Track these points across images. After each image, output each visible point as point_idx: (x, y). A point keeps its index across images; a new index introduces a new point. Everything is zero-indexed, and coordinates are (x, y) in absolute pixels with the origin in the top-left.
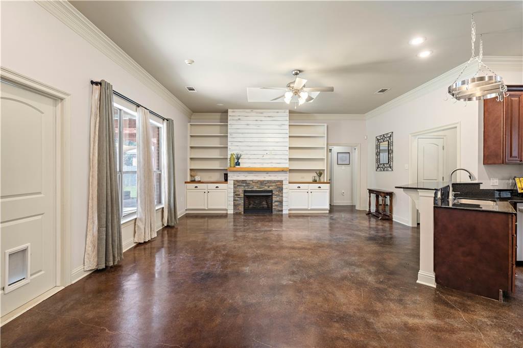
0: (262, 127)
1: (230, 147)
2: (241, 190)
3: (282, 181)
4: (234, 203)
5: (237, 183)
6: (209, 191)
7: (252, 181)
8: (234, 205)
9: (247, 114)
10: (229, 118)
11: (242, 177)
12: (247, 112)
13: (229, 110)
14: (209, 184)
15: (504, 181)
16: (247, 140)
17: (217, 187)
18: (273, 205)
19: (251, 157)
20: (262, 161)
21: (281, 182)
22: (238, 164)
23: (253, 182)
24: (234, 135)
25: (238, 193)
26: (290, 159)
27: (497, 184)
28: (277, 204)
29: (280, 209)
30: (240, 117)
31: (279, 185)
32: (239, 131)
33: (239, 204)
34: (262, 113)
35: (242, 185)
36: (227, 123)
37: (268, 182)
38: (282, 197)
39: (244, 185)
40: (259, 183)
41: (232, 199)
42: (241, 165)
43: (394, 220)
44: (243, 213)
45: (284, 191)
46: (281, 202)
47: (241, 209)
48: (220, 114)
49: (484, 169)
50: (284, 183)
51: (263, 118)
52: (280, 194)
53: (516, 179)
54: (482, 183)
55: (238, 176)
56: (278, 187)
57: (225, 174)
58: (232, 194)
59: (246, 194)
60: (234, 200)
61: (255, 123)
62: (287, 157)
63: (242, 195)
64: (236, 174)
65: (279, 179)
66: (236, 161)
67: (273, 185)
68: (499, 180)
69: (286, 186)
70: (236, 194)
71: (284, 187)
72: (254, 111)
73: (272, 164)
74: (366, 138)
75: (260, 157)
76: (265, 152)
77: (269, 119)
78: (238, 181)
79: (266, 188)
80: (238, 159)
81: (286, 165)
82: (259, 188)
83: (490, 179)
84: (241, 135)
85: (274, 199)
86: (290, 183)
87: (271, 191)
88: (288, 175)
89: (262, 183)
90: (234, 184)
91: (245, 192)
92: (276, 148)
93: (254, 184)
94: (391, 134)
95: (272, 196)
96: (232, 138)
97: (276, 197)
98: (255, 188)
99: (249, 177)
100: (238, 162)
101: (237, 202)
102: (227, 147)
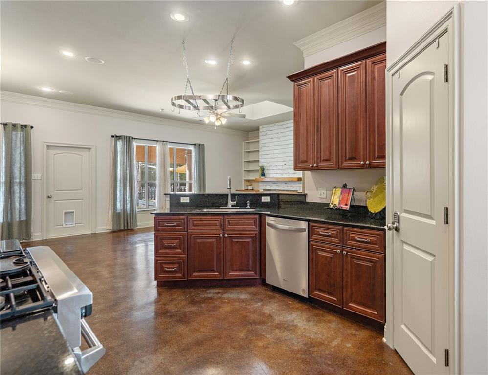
0: (282, 139)
1: (261, 160)
9: (272, 129)
10: (260, 134)
12: (271, 127)
13: (260, 127)
16: (271, 152)
19: (274, 168)
20: (282, 172)
22: (263, 175)
24: (263, 149)
27: (325, 197)
30: (266, 132)
32: (266, 145)
34: (281, 125)
36: (259, 139)
49: (312, 177)
51: (282, 131)
53: (334, 190)
54: (306, 194)
55: (266, 186)
61: (277, 135)
68: (326, 191)
73: (289, 174)
75: (280, 168)
76: (284, 163)
80: (263, 170)
83: (317, 190)
84: (268, 149)
96: (262, 151)
99: (273, 187)
100: (263, 173)
102: (258, 161)
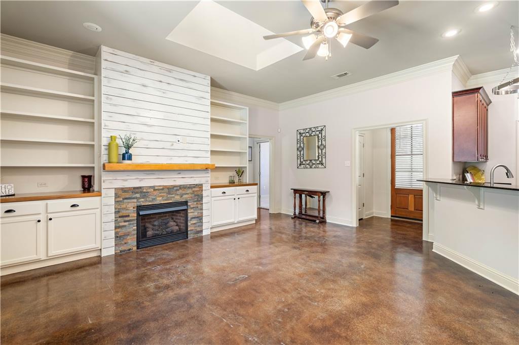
0: (171, 95)
1: (107, 123)
2: (130, 207)
3: (202, 185)
4: (116, 233)
5: (122, 194)
6: (50, 216)
7: (153, 187)
8: (116, 237)
9: (142, 66)
10: (104, 64)
11: (132, 182)
13: (103, 48)
14: (49, 202)
16: (142, 113)
17: (73, 206)
18: (189, 224)
19: (152, 145)
20: (171, 153)
21: (200, 186)
22: (127, 156)
23: (154, 190)
24: (116, 101)
25: (124, 213)
26: (213, 152)
28: (194, 221)
29: (199, 229)
30: (127, 68)
31: (197, 192)
33: (128, 234)
35: (134, 196)
37: (180, 188)
38: (202, 209)
39: (138, 195)
40: (166, 190)
41: (113, 225)
42: (136, 160)
43: (327, 221)
44: (135, 248)
45: (205, 200)
46: (200, 218)
47: (132, 242)
48: (71, 53)
50: (204, 188)
51: (172, 81)
52: (199, 206)
55: (126, 180)
56: (195, 195)
57: (83, 177)
58: (113, 217)
59: (141, 213)
60: (116, 228)
61: (159, 85)
62: (209, 148)
63: (134, 215)
64: (120, 176)
65: (197, 182)
66: (123, 151)
67: (188, 192)
69: (207, 192)
70: (120, 215)
71: (205, 194)
72: (157, 63)
73: (186, 159)
74: (279, 131)
75: (168, 145)
76: (175, 139)
77: (181, 83)
78: (124, 190)
79: (177, 198)
80: (128, 147)
81: (207, 160)
82: (166, 200)
85: (190, 215)
86: (212, 187)
87: (186, 203)
88: (209, 175)
89: (170, 189)
90: (117, 196)
91: (139, 208)
92: (192, 133)
93: (156, 193)
94: (322, 127)
95: (186, 210)
96: (111, 104)
97: (192, 211)
98: (159, 200)
99: (147, 182)
100: (127, 153)
101: (122, 232)
102: (100, 123)
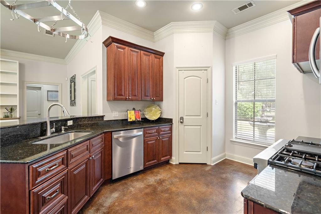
15: (122, 113)
27: (118, 116)
49: (108, 104)
53: (128, 111)
54: (104, 116)
68: (118, 112)
83: (112, 112)
94: (75, 76)
